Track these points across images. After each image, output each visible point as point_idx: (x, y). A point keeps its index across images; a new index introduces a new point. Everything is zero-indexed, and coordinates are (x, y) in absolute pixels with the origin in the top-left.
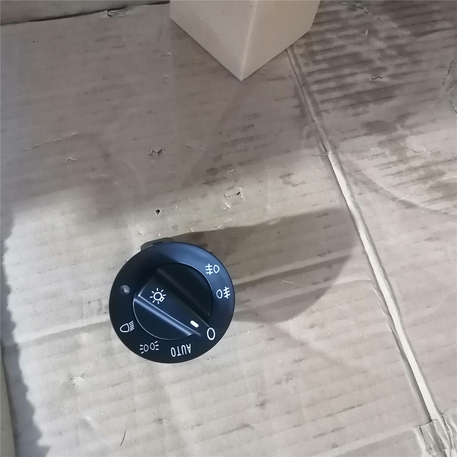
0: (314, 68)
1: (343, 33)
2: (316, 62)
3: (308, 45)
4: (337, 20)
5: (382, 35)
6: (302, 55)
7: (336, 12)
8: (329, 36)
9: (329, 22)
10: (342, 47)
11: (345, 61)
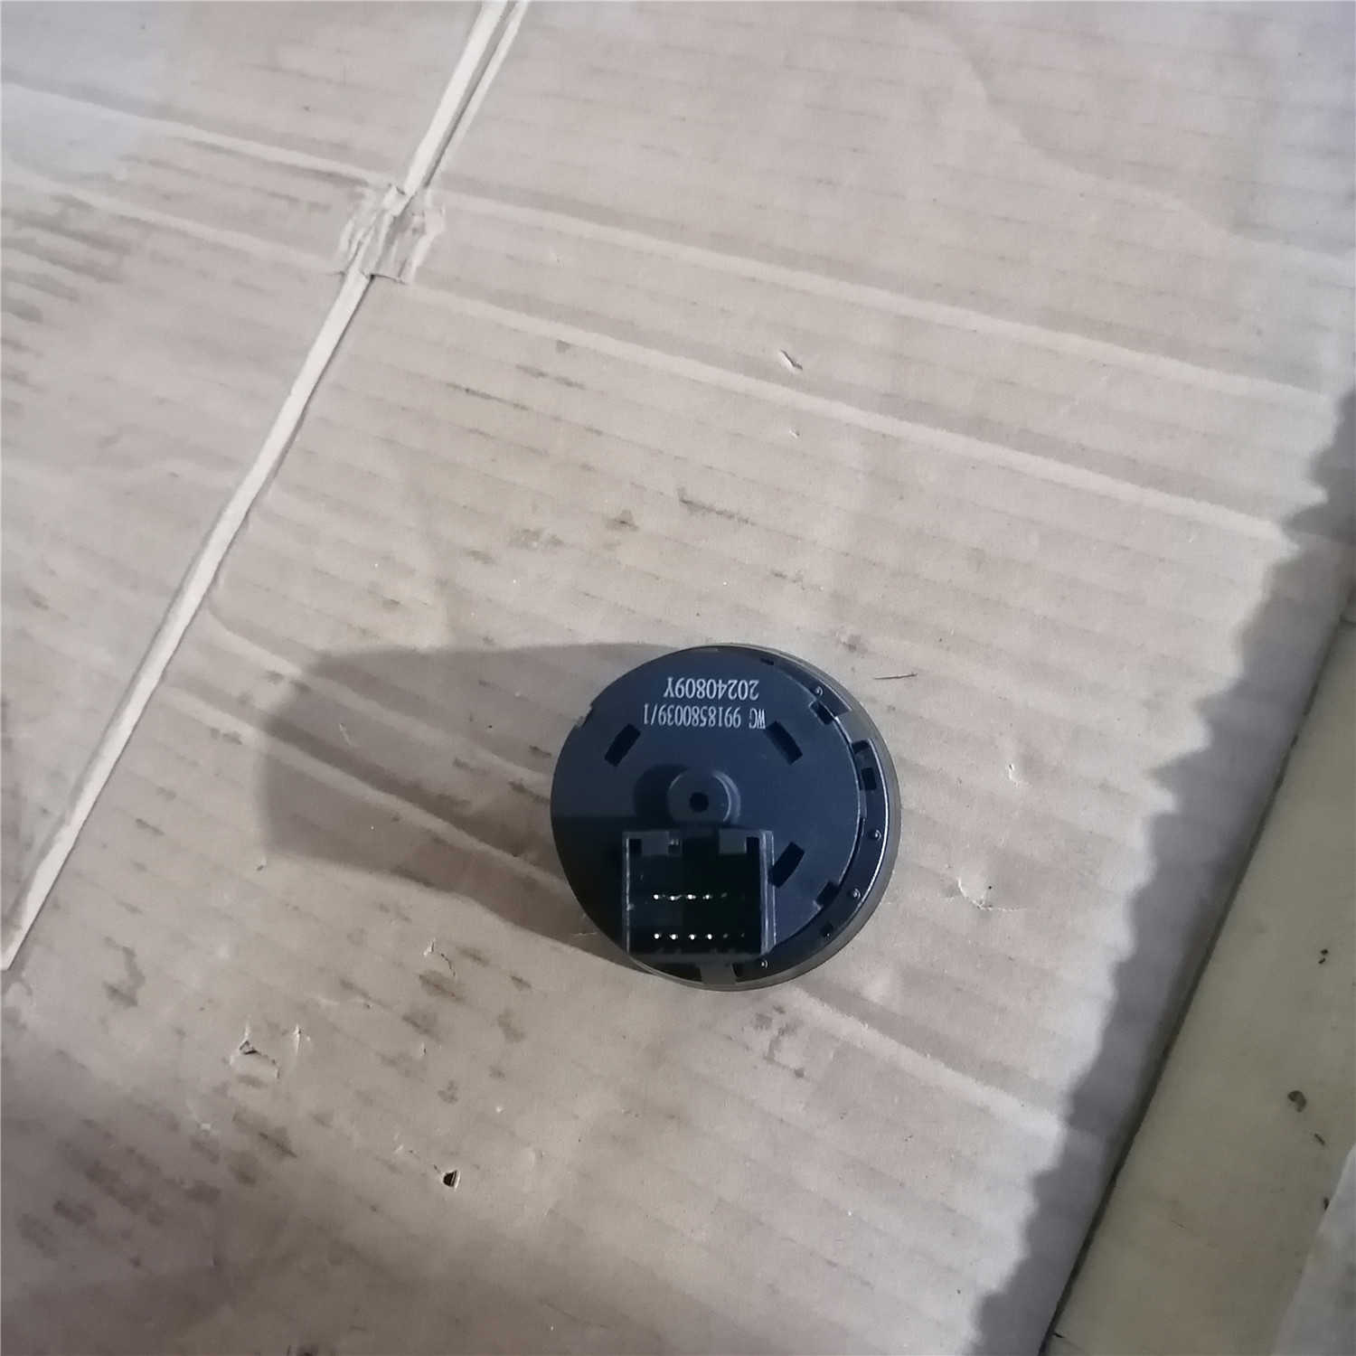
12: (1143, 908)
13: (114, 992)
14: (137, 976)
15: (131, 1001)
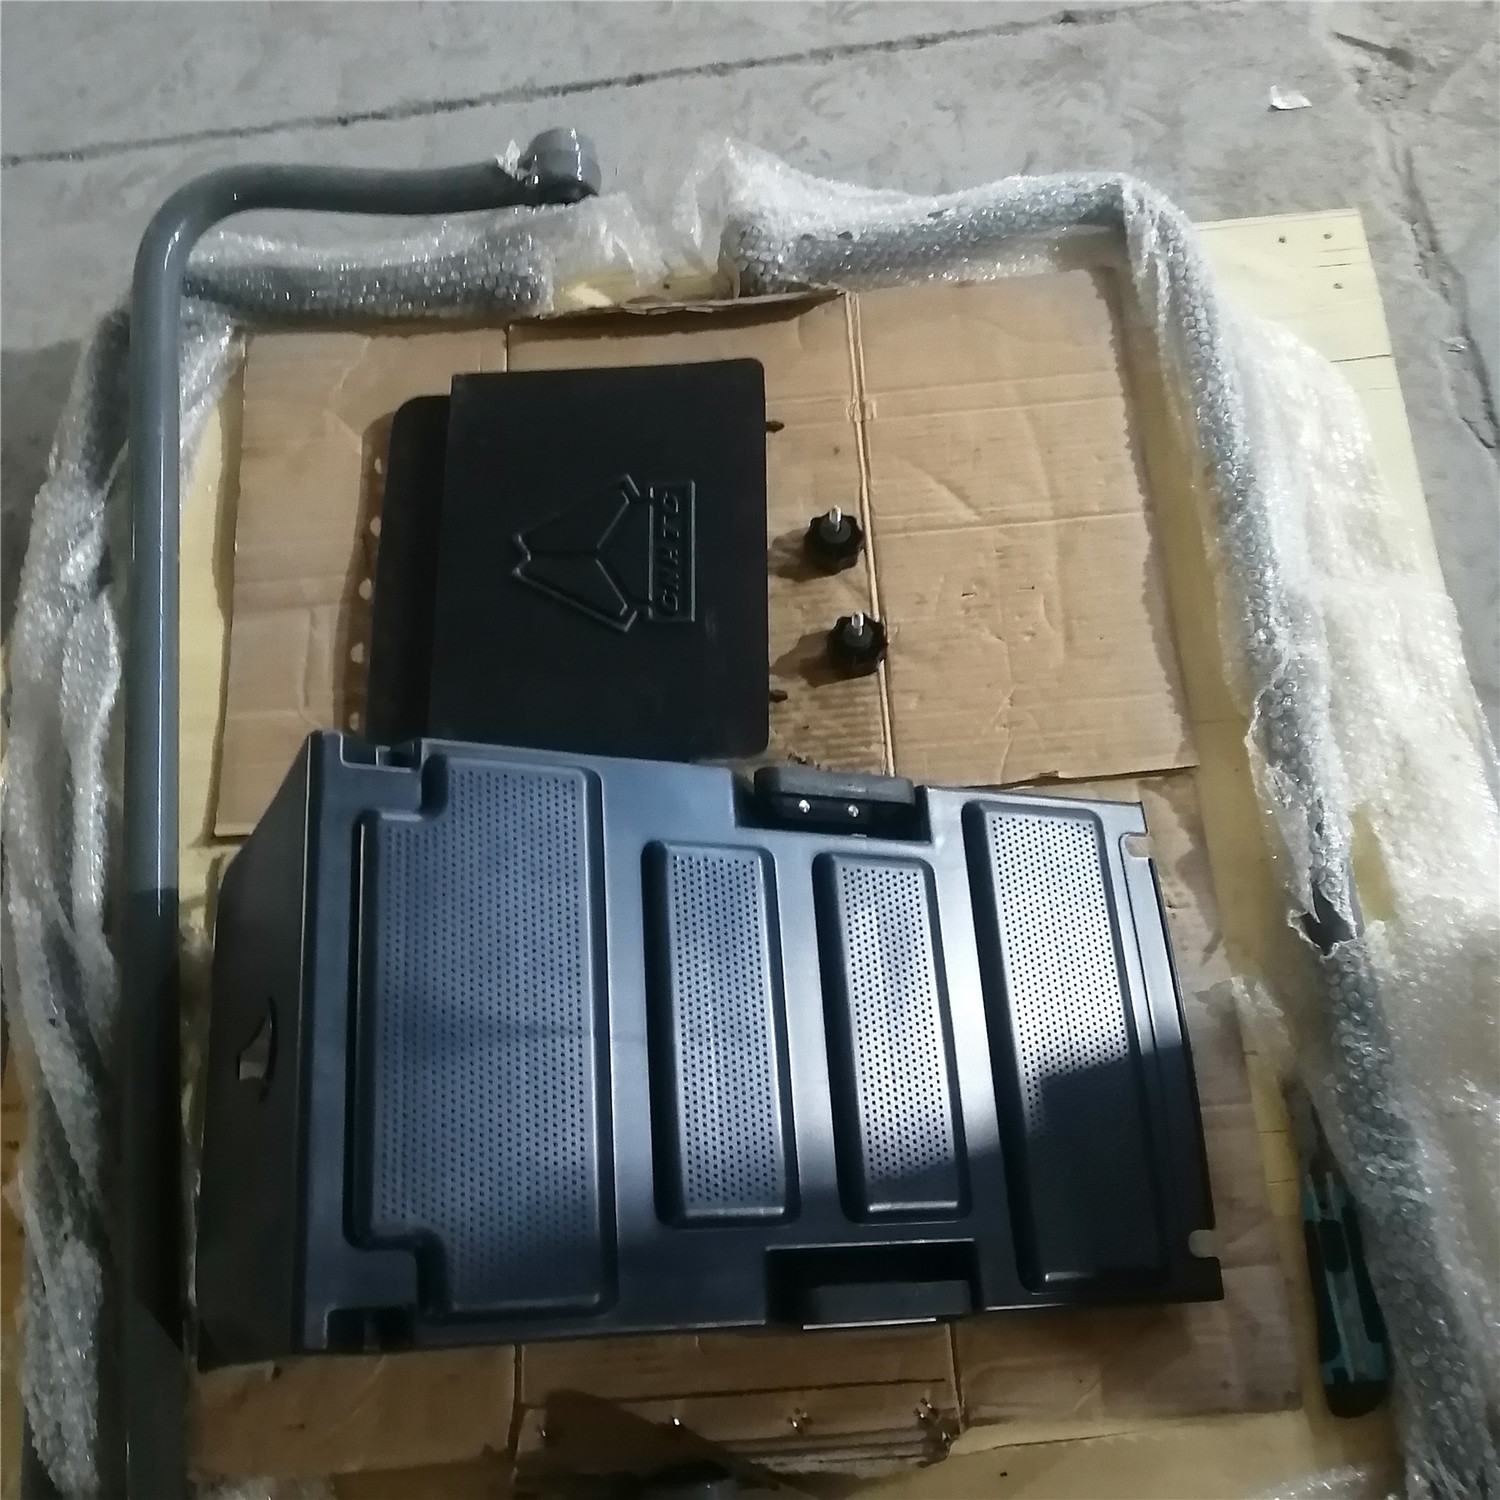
0: (867, 699)
1: (829, 732)
2: (864, 704)
3: (868, 724)
4: (829, 748)
5: (790, 726)
6: (876, 713)
7: (828, 756)
8: (844, 731)
9: (839, 747)
10: (836, 717)
11: (835, 701)
12: (1137, 473)
13: (918, 603)
14: (922, 596)
15: (925, 602)
